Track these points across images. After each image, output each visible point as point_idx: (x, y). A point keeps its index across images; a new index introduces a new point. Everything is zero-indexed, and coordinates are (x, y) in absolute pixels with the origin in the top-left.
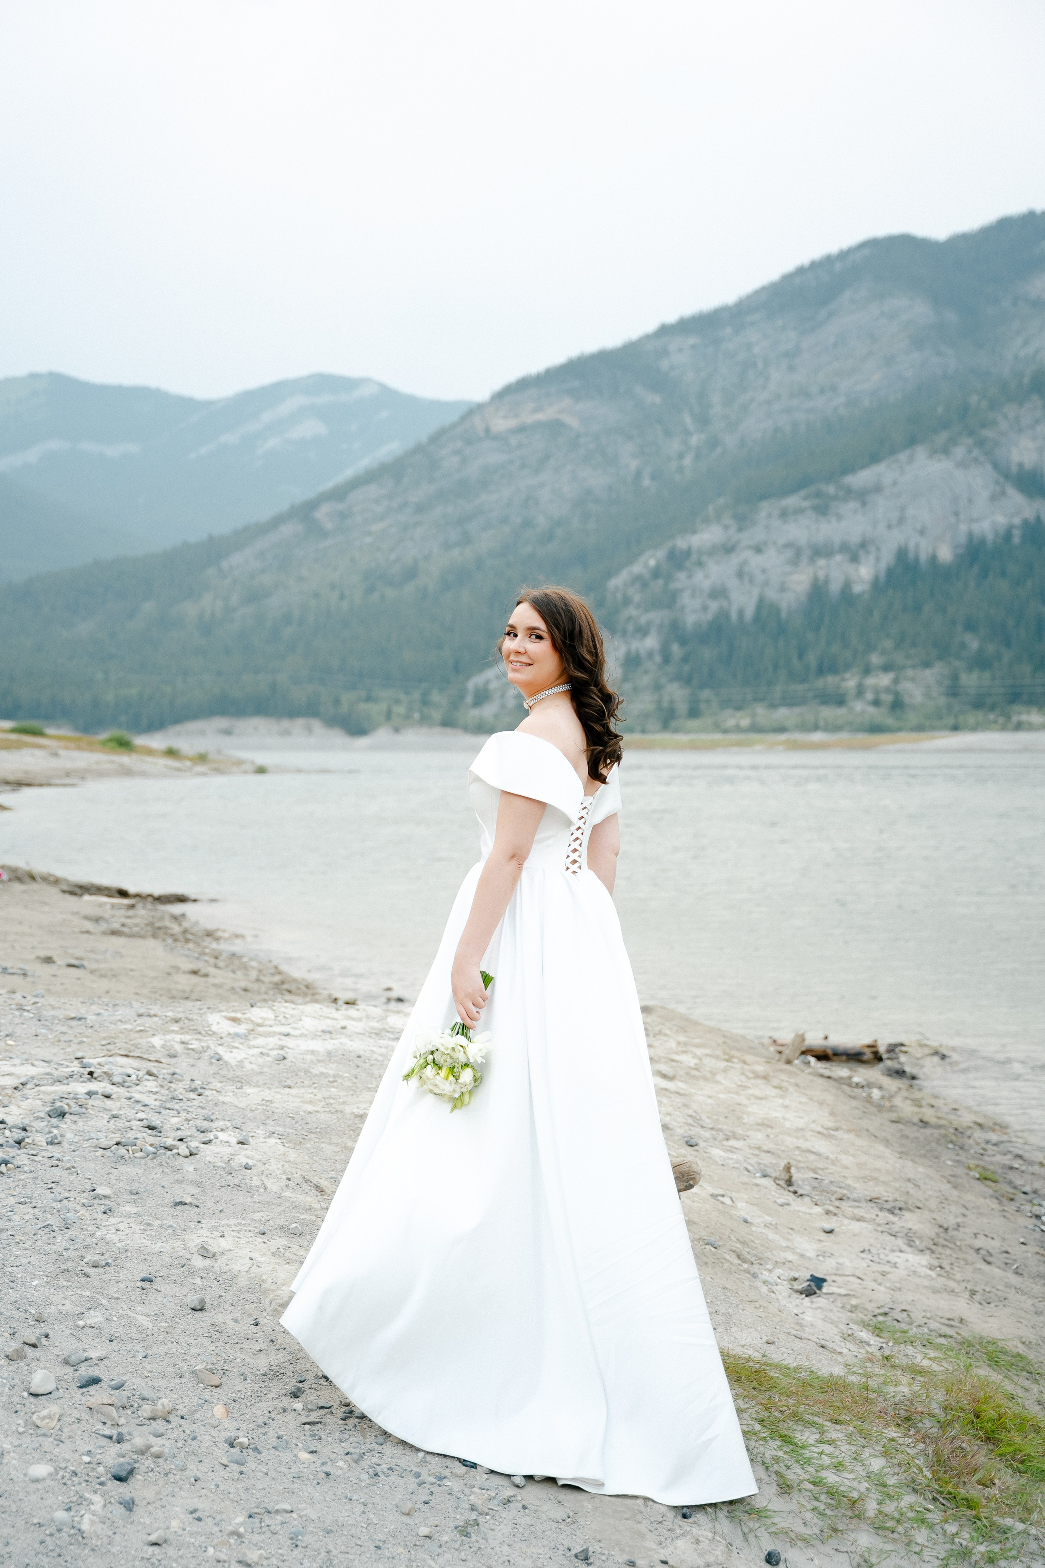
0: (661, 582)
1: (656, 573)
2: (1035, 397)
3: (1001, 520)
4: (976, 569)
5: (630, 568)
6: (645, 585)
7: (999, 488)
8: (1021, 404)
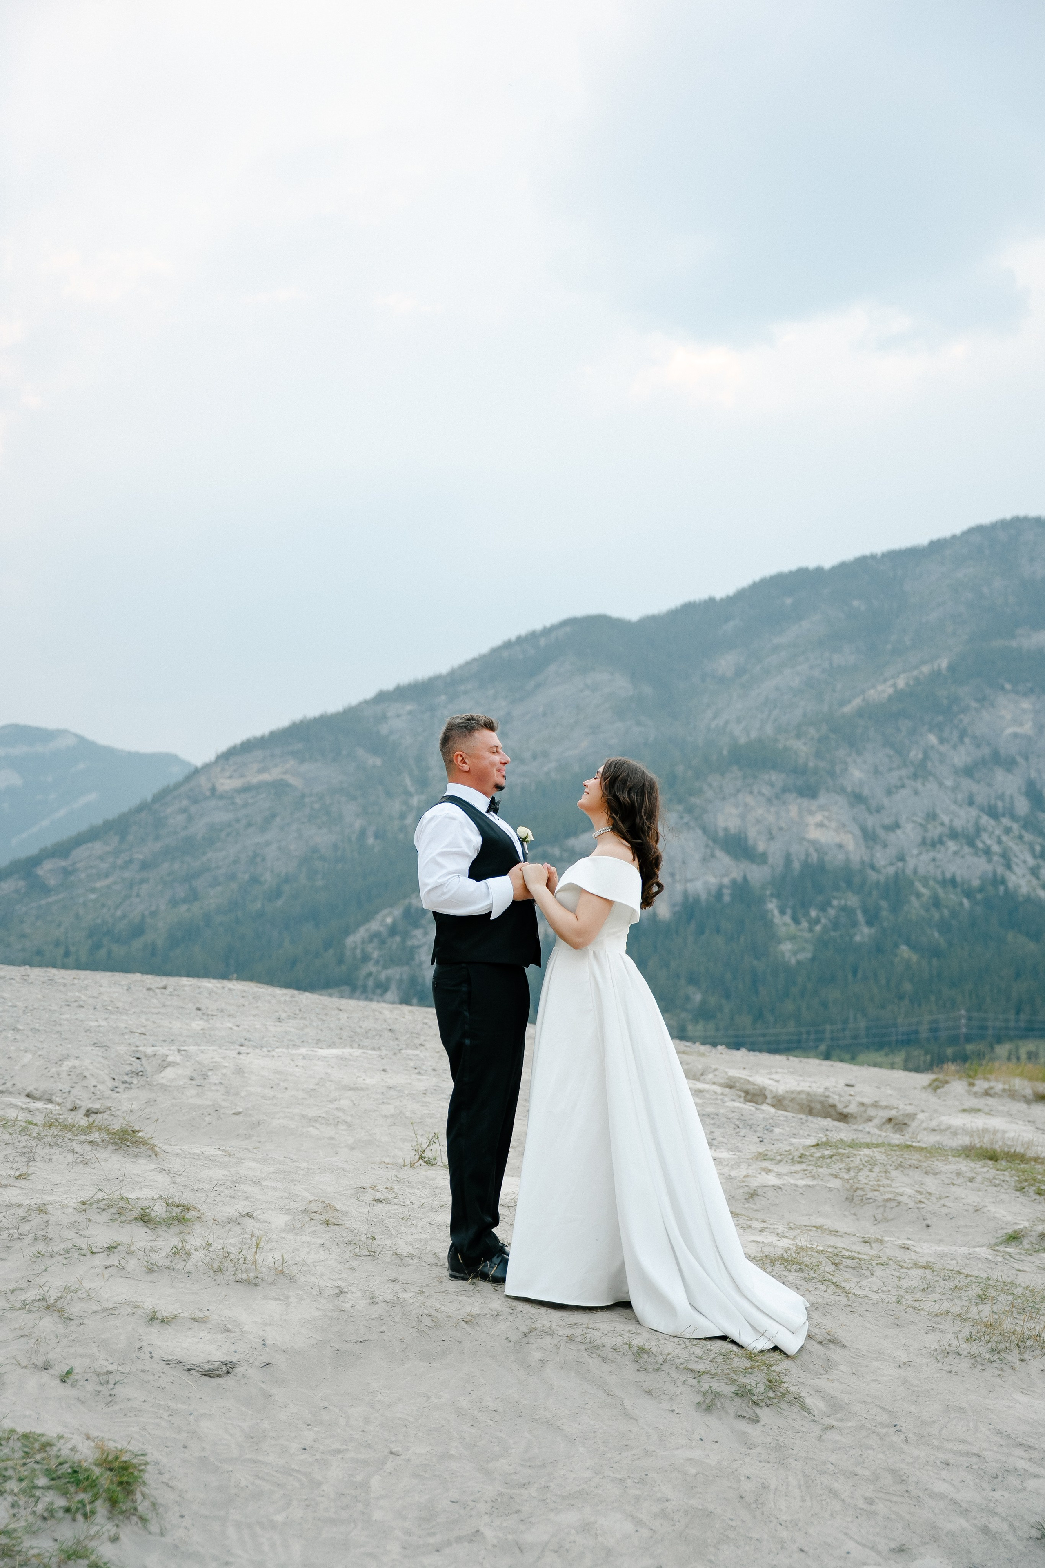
0: (398, 939)
1: (393, 931)
2: (735, 768)
3: (712, 880)
4: (693, 926)
5: (367, 926)
6: (383, 942)
7: (708, 850)
8: (723, 775)
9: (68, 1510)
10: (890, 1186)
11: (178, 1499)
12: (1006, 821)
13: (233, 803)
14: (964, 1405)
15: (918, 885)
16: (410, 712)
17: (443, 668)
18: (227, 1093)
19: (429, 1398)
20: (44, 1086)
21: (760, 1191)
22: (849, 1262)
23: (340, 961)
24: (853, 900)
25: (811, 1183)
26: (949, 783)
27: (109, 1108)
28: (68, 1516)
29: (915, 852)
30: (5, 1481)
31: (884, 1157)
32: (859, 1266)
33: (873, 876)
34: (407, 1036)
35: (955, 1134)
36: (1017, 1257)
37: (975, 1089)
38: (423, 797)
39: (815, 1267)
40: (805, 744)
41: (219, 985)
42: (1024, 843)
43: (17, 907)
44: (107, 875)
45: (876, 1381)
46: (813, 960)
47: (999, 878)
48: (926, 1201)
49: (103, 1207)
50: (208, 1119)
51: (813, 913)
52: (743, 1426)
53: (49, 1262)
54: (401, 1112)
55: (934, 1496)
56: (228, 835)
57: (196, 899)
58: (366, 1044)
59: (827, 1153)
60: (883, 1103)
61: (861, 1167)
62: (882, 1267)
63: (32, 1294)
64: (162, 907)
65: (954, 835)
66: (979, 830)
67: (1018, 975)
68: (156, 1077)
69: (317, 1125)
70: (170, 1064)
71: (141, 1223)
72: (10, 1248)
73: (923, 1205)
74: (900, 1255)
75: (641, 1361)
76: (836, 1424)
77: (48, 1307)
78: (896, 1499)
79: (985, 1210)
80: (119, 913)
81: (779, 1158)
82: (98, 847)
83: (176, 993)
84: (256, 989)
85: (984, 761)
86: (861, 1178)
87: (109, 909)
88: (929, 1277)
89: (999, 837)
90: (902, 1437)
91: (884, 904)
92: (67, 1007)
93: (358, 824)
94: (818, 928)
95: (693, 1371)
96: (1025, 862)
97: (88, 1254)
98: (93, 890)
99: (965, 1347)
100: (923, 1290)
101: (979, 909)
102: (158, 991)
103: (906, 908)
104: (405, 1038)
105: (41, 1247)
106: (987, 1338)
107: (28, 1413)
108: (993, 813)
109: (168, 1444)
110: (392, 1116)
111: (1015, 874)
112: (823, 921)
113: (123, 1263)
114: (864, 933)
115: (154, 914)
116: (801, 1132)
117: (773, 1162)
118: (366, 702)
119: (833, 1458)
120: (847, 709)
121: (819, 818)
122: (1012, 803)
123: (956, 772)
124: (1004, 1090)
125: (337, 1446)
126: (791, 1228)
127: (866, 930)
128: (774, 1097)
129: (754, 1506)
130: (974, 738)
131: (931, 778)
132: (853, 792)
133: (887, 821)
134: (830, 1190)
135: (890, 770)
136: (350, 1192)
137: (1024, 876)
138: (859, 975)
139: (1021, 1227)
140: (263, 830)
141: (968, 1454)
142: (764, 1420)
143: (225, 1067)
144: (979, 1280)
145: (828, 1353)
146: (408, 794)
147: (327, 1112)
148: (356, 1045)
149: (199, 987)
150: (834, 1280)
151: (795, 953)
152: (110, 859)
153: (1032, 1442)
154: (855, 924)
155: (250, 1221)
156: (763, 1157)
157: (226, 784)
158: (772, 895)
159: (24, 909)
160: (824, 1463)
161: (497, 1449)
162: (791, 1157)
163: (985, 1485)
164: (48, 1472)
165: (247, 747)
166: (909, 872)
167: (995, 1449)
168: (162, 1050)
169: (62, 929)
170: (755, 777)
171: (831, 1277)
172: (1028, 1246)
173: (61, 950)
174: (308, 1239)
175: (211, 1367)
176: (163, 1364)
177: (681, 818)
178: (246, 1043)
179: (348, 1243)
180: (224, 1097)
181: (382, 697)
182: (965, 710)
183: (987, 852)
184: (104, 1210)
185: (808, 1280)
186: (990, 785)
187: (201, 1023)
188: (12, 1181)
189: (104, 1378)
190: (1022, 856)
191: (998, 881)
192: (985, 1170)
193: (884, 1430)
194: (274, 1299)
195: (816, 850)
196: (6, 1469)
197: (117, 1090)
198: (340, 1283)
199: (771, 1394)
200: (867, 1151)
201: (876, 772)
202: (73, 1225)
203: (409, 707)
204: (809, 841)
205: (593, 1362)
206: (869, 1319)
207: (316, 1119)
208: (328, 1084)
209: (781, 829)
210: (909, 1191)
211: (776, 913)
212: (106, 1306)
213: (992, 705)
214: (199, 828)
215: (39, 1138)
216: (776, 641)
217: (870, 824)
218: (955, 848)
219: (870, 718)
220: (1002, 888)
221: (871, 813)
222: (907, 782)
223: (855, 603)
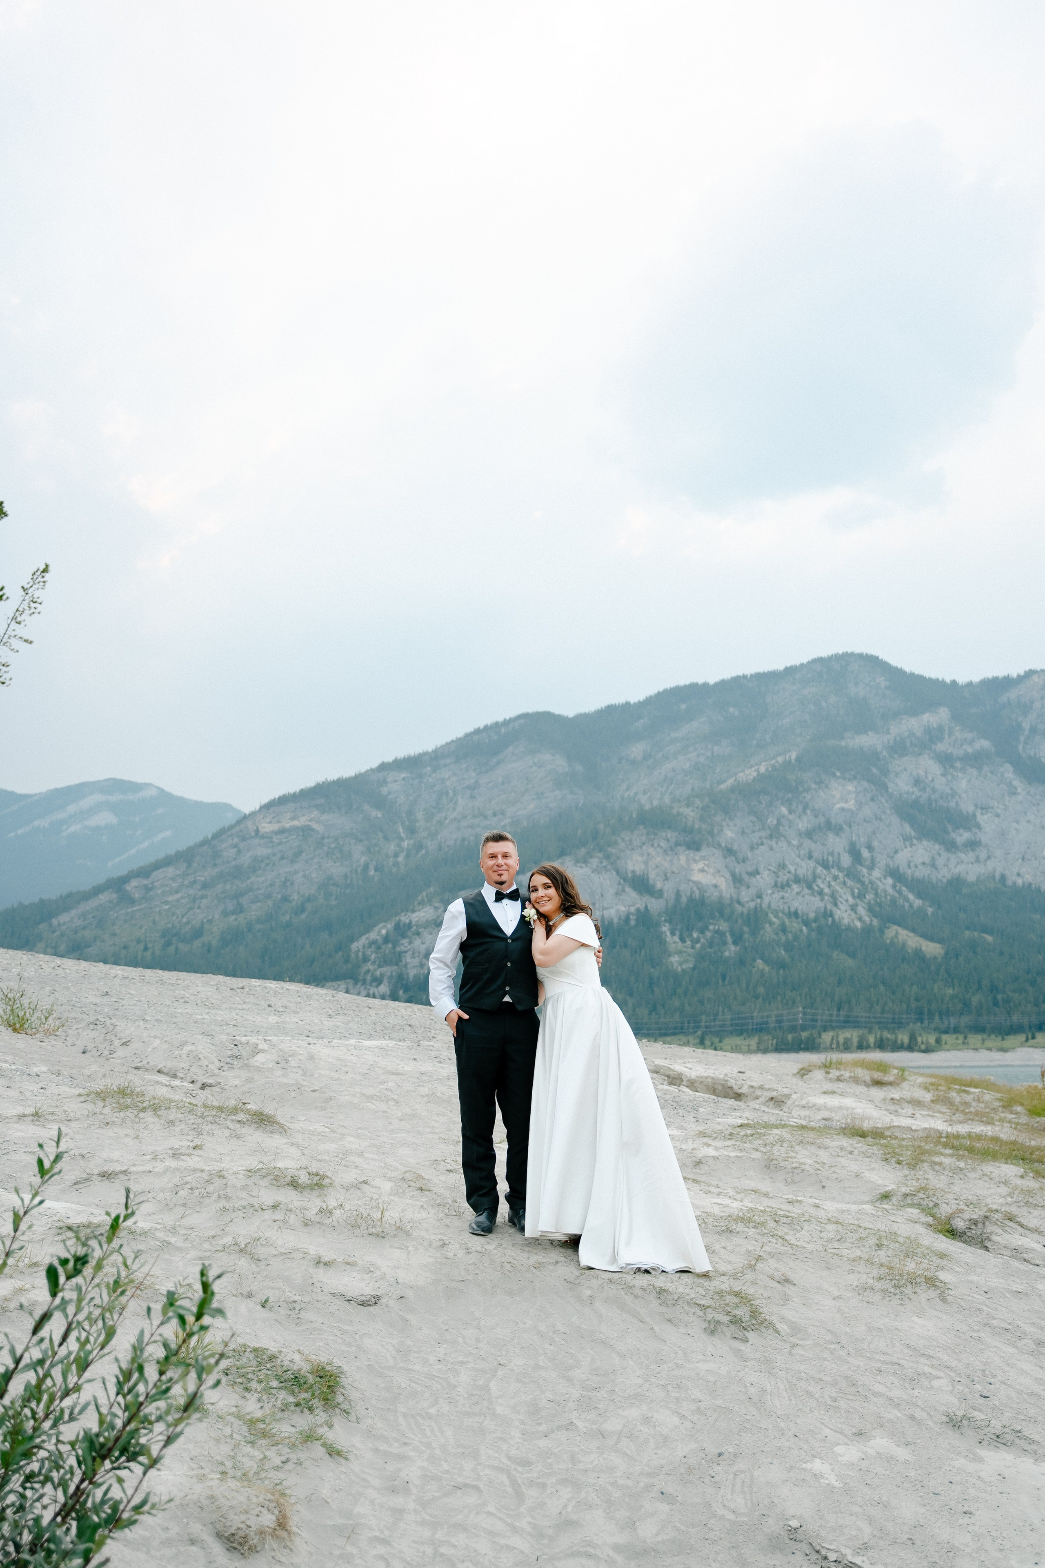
0: (390, 946)
1: (386, 940)
2: (641, 827)
3: (623, 909)
5: (367, 936)
6: (379, 948)
7: (620, 887)
8: (632, 832)
9: (297, 1405)
10: (795, 1157)
11: (361, 1396)
12: (834, 871)
13: (272, 842)
14: (881, 1326)
15: (771, 916)
16: (404, 779)
17: (430, 748)
18: (305, 1074)
19: (517, 1323)
20: (169, 1064)
21: (703, 1161)
22: (784, 1220)
23: (347, 961)
24: (724, 926)
25: (739, 1155)
26: (795, 842)
27: (219, 1083)
28: (298, 1409)
29: (769, 892)
30: (249, 1382)
31: (790, 1136)
32: (794, 1223)
33: (739, 909)
34: (422, 1030)
35: (819, 1110)
36: (891, 1211)
37: (830, 1076)
38: (412, 842)
39: (763, 1224)
40: (693, 811)
41: (278, 986)
42: (847, 887)
43: (111, 913)
44: (177, 892)
45: (819, 1309)
46: (694, 969)
47: (828, 912)
48: (821, 1169)
49: (264, 1174)
50: (293, 1094)
51: (695, 935)
52: (737, 1344)
53: (233, 1215)
54: (434, 1093)
55: (876, 1394)
56: (267, 865)
57: (241, 912)
58: (394, 1036)
59: (749, 1132)
60: (767, 1087)
61: (774, 1143)
62: (808, 1223)
63: (228, 1240)
64: (217, 916)
65: (797, 880)
66: (815, 877)
67: (840, 983)
68: (251, 1060)
69: (374, 1101)
70: (260, 1051)
71: (291, 1188)
72: (201, 1203)
73: (820, 1172)
74: (813, 1211)
75: (662, 1298)
76: (798, 1342)
77: (241, 1251)
78: (851, 1397)
79: (863, 1175)
80: (185, 920)
81: (715, 1135)
82: (171, 871)
83: (251, 992)
84: (305, 990)
85: (820, 828)
86: (775, 1152)
87: (178, 917)
88: (841, 1230)
89: (829, 883)
90: (846, 1351)
91: (746, 929)
92: (177, 1003)
93: (363, 860)
94: (698, 946)
95: (699, 1305)
96: (847, 901)
97: (260, 1210)
98: (167, 903)
99: (878, 1285)
100: (838, 1240)
101: (813, 934)
102: (238, 990)
103: (761, 932)
104: (421, 1032)
105: (222, 1203)
106: (891, 1277)
107: (248, 1331)
108: (826, 866)
109: (345, 1355)
110: (427, 1095)
111: (840, 909)
112: (702, 940)
113: (287, 1218)
114: (731, 950)
115: (210, 921)
116: (718, 1111)
117: (711, 1139)
118: (371, 769)
119: (803, 1368)
120: (723, 786)
121: (701, 865)
122: (839, 858)
123: (800, 834)
124: (850, 1077)
125: (460, 1359)
126: (737, 1193)
127: (733, 948)
128: (688, 1081)
129: (759, 1404)
130: (813, 810)
131: (782, 839)
132: (726, 847)
133: (750, 869)
134: (753, 1159)
135: (753, 832)
136: (427, 1163)
137: (846, 911)
138: (727, 981)
139: (890, 1188)
140: (293, 862)
141: (891, 1363)
142: (751, 1341)
143: (301, 1054)
144: (874, 1232)
145: (784, 1289)
146: (402, 839)
147: (379, 1092)
148: (387, 1037)
149: (266, 987)
150: (780, 1234)
151: (681, 964)
152: (180, 880)
153: (931, 1353)
154: (725, 943)
155: (367, 1186)
156: (703, 1134)
157: (267, 827)
158: (665, 921)
159: (115, 915)
160: (800, 1372)
161: (571, 1361)
162: (723, 1135)
163: (907, 1385)
164: (277, 1377)
165: (283, 800)
166: (764, 906)
167: (907, 1358)
168: (253, 1039)
169: (143, 931)
170: (656, 834)
171: (776, 1232)
172: (896, 1203)
173: (142, 946)
174: (410, 1201)
175: (364, 1299)
176: (331, 1296)
177: (601, 862)
178: (310, 1035)
179: (439, 1205)
180: (303, 1078)
181: (384, 767)
182: (807, 790)
183: (821, 893)
184: (264, 1177)
185: (763, 1235)
186: (823, 845)
187: (275, 1017)
188: (191, 1151)
189: (292, 1305)
190: (845, 897)
191: (828, 914)
192: (860, 1145)
193: (832, 1346)
194: (397, 1248)
195: (698, 888)
196: (248, 1373)
197: (223, 1069)
198: (444, 1238)
199: (754, 1322)
200: (776, 1131)
201: (743, 833)
202: (245, 1187)
203: (403, 775)
204: (693, 882)
205: (628, 1299)
206: (808, 1263)
207: (372, 1097)
208: (376, 1069)
209: (673, 872)
210: (808, 1161)
211: (668, 934)
212: (284, 1251)
213: (827, 787)
214: (246, 859)
215: (202, 1117)
216: (673, 735)
217: (737, 870)
218: (798, 890)
219: (740, 793)
220: (830, 919)
221: (738, 863)
222: (765, 841)
223: (731, 710)
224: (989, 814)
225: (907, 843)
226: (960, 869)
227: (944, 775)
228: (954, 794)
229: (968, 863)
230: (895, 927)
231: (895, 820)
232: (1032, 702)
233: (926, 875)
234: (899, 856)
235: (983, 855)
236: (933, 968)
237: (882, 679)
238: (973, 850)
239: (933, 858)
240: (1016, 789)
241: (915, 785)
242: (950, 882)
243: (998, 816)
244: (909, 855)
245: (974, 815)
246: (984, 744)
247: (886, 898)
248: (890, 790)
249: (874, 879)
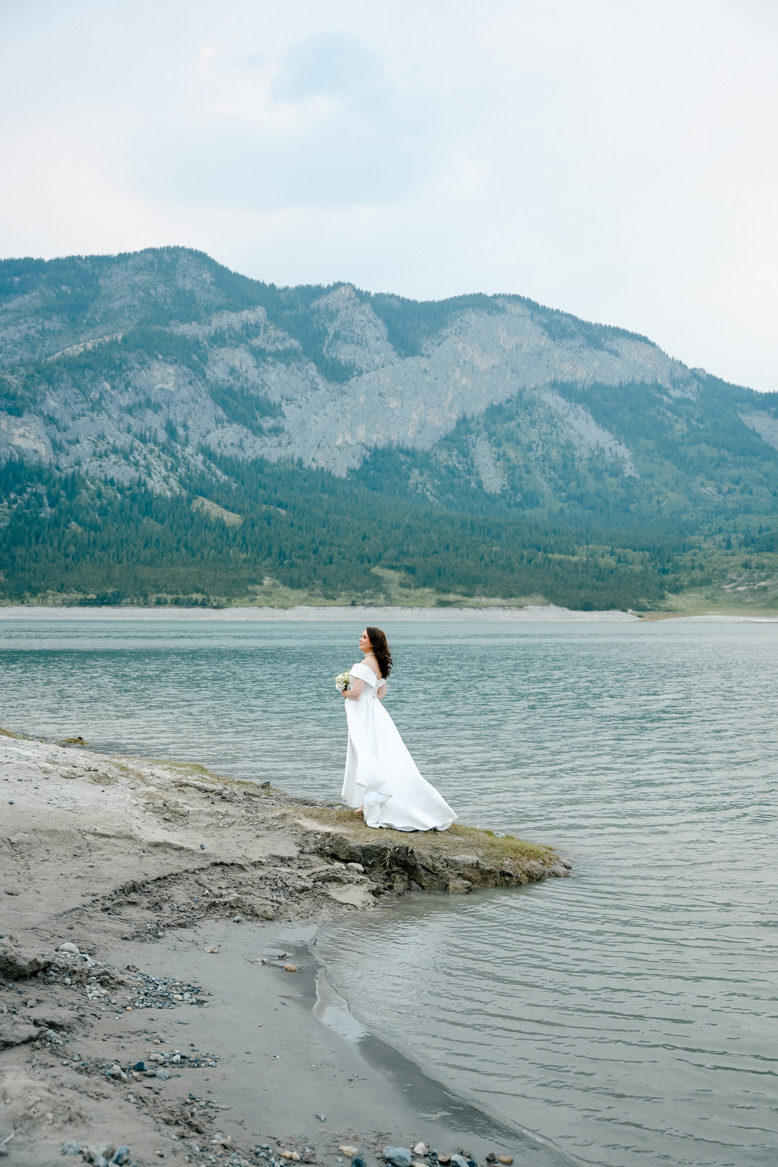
12: (151, 445)
15: (88, 482)
24: (41, 489)
26: (115, 416)
29: (88, 460)
33: (58, 474)
40: (16, 379)
42: (161, 460)
51: (12, 496)
65: (115, 451)
66: (132, 449)
85: (140, 405)
89: (145, 455)
91: (63, 493)
94: (15, 506)
96: (160, 473)
101: (127, 501)
103: (78, 497)
108: (143, 440)
111: (153, 480)
112: (19, 501)
114: (47, 512)
120: (51, 359)
121: (22, 430)
122: (156, 434)
123: (121, 409)
127: (49, 510)
130: (135, 388)
131: (104, 412)
132: (48, 415)
133: (70, 438)
135: (76, 403)
137: (158, 482)
138: (40, 540)
154: (41, 505)
166: (82, 473)
182: (130, 369)
183: (136, 464)
186: (142, 420)
190: (159, 470)
191: (141, 483)
195: (18, 453)
201: (66, 403)
204: (13, 446)
213: (148, 368)
216: (5, 306)
217: (58, 438)
218: (115, 460)
219: (65, 366)
220: (143, 488)
221: (59, 431)
222: (86, 412)
223: (64, 288)
224: (293, 405)
225: (219, 425)
226: (264, 451)
227: (256, 367)
228: (264, 385)
229: (271, 447)
230: (202, 498)
231: (209, 403)
232: (338, 311)
233: (234, 454)
234: (210, 436)
235: (285, 441)
236: (231, 535)
237: (208, 274)
238: (277, 436)
239: (241, 440)
240: (317, 385)
241: (231, 374)
242: (254, 462)
243: (300, 407)
244: (220, 435)
245: (280, 405)
246: (294, 343)
247: (196, 472)
248: (208, 377)
249: (186, 454)
